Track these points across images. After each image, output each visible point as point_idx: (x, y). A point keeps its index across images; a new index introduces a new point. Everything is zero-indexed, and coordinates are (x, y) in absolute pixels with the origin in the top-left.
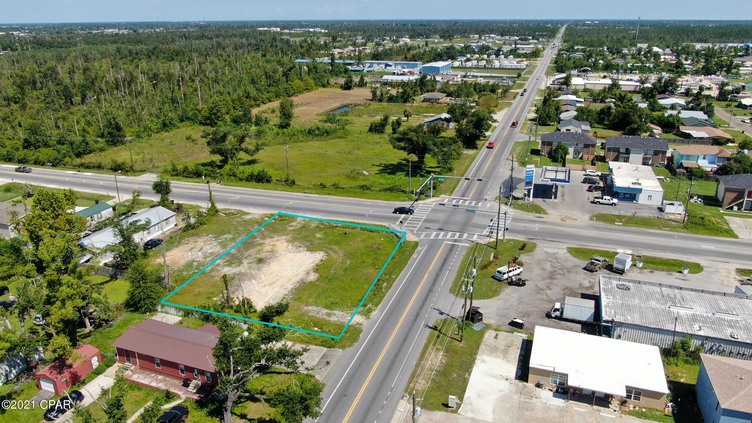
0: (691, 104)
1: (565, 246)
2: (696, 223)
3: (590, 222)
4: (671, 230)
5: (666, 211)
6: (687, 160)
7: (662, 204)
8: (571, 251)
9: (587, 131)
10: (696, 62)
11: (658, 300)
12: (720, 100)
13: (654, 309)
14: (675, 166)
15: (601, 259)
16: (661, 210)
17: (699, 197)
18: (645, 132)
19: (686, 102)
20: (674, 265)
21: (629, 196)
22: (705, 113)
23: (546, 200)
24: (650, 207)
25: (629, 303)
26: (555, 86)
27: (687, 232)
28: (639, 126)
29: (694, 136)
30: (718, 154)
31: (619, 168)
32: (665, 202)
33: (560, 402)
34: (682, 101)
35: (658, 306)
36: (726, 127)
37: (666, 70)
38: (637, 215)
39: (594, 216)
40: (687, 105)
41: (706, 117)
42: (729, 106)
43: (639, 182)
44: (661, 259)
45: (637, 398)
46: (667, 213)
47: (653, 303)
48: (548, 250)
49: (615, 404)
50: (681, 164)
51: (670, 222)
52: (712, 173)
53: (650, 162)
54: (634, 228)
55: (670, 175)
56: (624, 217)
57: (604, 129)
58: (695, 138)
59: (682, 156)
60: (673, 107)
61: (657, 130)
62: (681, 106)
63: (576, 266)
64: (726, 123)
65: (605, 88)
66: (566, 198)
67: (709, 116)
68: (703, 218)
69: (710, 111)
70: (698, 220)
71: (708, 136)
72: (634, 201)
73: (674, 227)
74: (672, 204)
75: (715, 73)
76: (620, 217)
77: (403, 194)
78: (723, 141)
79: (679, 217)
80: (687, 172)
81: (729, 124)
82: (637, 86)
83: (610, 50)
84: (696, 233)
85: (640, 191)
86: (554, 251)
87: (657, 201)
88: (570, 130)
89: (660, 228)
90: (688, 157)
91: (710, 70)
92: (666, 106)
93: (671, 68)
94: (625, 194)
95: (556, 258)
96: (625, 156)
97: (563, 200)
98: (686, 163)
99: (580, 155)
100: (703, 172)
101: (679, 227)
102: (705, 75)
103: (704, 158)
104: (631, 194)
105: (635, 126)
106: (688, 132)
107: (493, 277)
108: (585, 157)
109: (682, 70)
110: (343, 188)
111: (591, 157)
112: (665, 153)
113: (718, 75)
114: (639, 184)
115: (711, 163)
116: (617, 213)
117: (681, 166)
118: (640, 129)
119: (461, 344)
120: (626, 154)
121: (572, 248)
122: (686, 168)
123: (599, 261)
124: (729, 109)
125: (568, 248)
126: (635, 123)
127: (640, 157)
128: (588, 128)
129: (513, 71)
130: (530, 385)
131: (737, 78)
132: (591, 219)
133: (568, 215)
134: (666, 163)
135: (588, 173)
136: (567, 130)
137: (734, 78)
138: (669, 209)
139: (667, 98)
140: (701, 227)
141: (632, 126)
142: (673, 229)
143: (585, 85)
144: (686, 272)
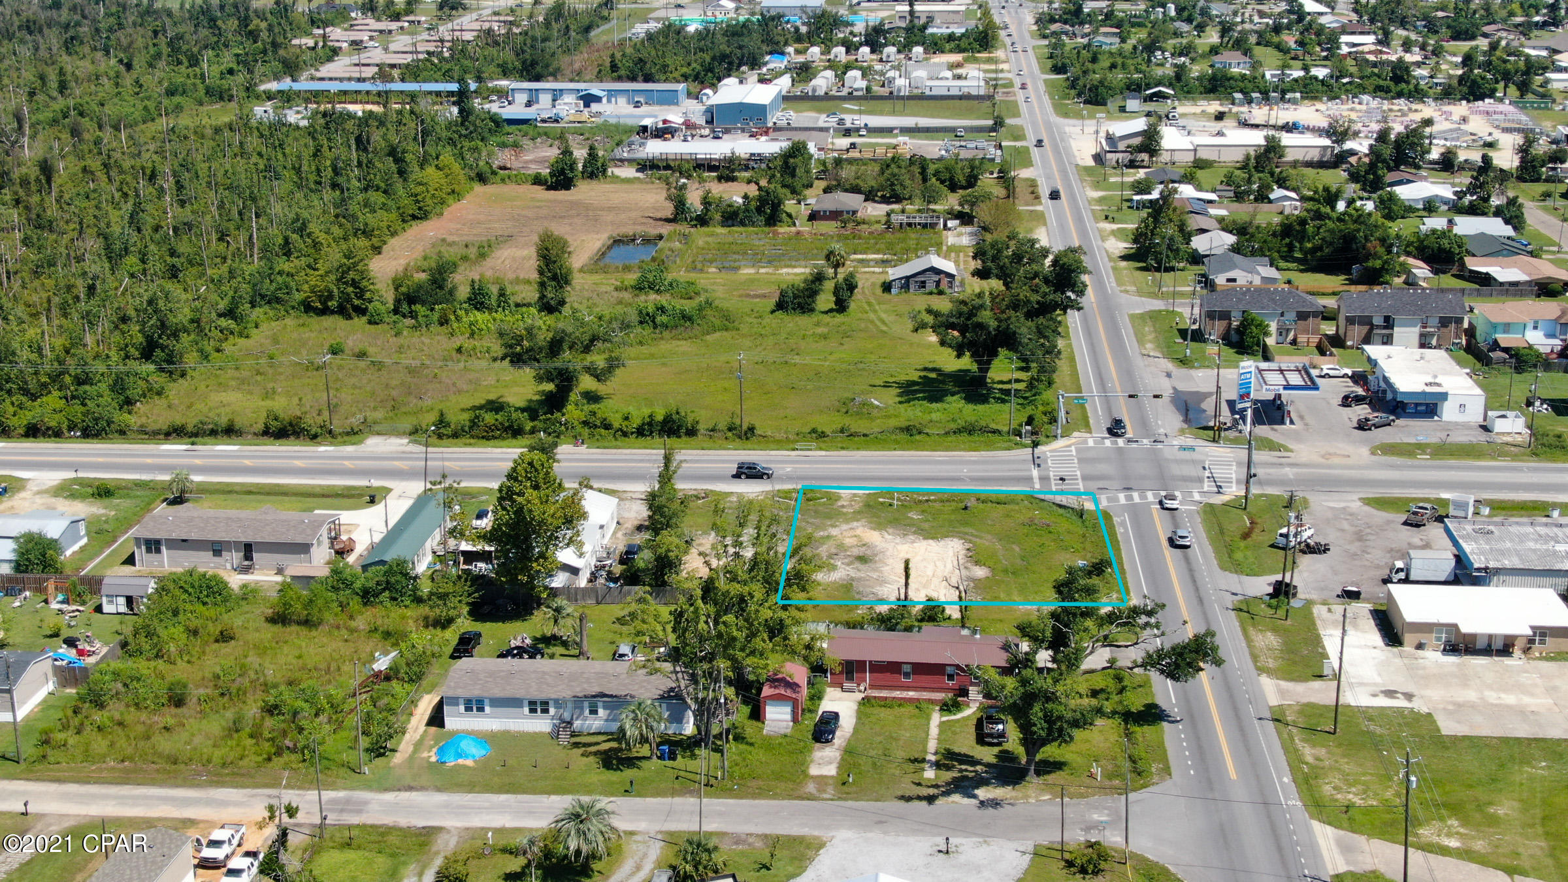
0: (1468, 197)
1: (1355, 497)
2: (1550, 446)
3: (1374, 458)
4: (1513, 460)
5: (1496, 430)
6: (1504, 332)
7: (1485, 420)
8: (1367, 501)
9: (1274, 280)
10: (1434, 53)
11: (1536, 541)
12: (1525, 181)
13: (1534, 551)
14: (1483, 345)
15: (1428, 506)
16: (1485, 429)
17: (1543, 401)
18: (1398, 275)
19: (1456, 193)
20: (1534, 508)
21: (1423, 408)
22: (1507, 222)
23: (1276, 427)
24: (1465, 426)
25: (1499, 546)
26: (1120, 156)
27: (1540, 461)
28: (1386, 262)
29: (1501, 279)
30: (1560, 317)
31: (1389, 357)
32: (1490, 413)
33: (1452, 659)
34: (1445, 191)
35: (1538, 546)
36: (1553, 253)
37: (1371, 88)
38: (1449, 440)
39: (1377, 448)
40: (1460, 198)
41: (1508, 231)
42: (1549, 196)
43: (1437, 381)
44: (1513, 501)
45: (1542, 642)
46: (1497, 433)
47: (1531, 545)
48: (1332, 504)
49: (1517, 652)
50: (1496, 342)
51: (1507, 448)
52: (1555, 356)
53: (1434, 342)
54: (1453, 462)
55: (1478, 365)
56: (1427, 445)
57: (1302, 271)
58: (1502, 284)
59: (1494, 327)
60: (1430, 207)
61: (1421, 270)
62: (1445, 202)
63: (1389, 522)
64: (1553, 244)
65: (1248, 157)
66: (1308, 419)
67: (1515, 228)
68: (1559, 436)
69: (1517, 217)
70: (1552, 440)
71: (1527, 278)
72: (1436, 418)
73: (1516, 455)
74: (1503, 416)
75: (1491, 94)
76: (1421, 447)
77: (996, 437)
78: (1558, 287)
79: (1519, 439)
80: (1511, 357)
81: (1560, 246)
82: (1325, 148)
83: (1186, 14)
84: (1554, 461)
85: (1444, 396)
86: (1342, 505)
87: (1475, 414)
88: (1234, 280)
89: (1493, 458)
90: (1507, 327)
91: (1479, 87)
92: (1413, 204)
93: (1382, 83)
94: (1417, 405)
95: (1351, 515)
96: (1384, 331)
97: (1306, 425)
98: (1505, 340)
99: (1291, 336)
100: (1539, 355)
101: (1524, 454)
102: (1469, 101)
103: (1535, 328)
104: (1427, 405)
105: (1378, 264)
106: (1483, 270)
107: (1272, 546)
108: (1302, 339)
109: (1411, 87)
110: (865, 435)
111: (1315, 340)
112: (1459, 321)
113: (1501, 100)
114: (1439, 385)
115: (1550, 335)
116: (1412, 440)
117: (1495, 345)
118: (1387, 270)
119: (1289, 622)
120: (1385, 328)
121: (1368, 499)
122: (1506, 350)
123: (1426, 509)
124: (1549, 203)
125: (1360, 499)
126: (1376, 256)
127: (1414, 332)
128: (1272, 273)
129: (957, 102)
130: (1408, 649)
131: (1546, 108)
132: (1373, 453)
133: (1332, 451)
134: (1464, 342)
135: (1325, 371)
136: (1229, 280)
137: (1539, 108)
138: (1500, 426)
139: (1409, 182)
140: (1558, 452)
141: (1370, 264)
142: (1515, 457)
143: (1195, 150)
144: (1556, 514)
